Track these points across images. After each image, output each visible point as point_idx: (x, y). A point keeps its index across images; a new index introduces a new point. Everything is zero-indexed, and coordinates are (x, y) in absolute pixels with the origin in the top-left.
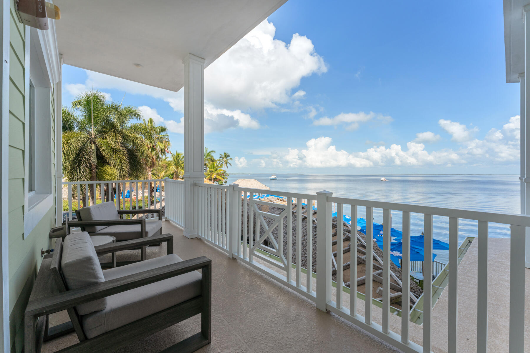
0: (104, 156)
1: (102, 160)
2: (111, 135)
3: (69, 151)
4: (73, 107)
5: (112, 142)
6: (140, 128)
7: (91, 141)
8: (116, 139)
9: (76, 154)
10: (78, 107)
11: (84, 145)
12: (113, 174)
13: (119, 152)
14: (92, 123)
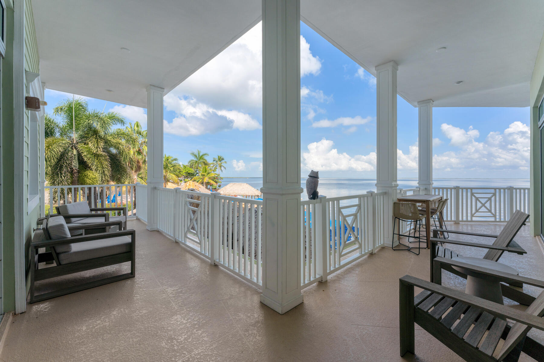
0: (86, 161)
1: (84, 165)
2: (93, 141)
3: (50, 156)
4: (55, 113)
5: (93, 147)
6: (123, 134)
7: (72, 146)
8: (98, 145)
9: (57, 159)
10: (60, 113)
11: (65, 150)
12: (95, 178)
13: (101, 157)
14: (74, 130)
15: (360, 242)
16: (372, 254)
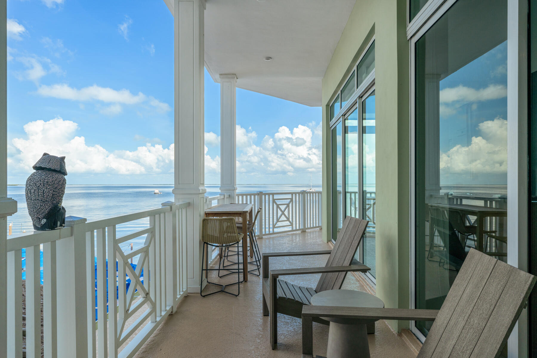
15: (153, 299)
16: (172, 314)
